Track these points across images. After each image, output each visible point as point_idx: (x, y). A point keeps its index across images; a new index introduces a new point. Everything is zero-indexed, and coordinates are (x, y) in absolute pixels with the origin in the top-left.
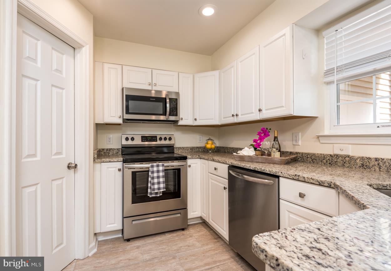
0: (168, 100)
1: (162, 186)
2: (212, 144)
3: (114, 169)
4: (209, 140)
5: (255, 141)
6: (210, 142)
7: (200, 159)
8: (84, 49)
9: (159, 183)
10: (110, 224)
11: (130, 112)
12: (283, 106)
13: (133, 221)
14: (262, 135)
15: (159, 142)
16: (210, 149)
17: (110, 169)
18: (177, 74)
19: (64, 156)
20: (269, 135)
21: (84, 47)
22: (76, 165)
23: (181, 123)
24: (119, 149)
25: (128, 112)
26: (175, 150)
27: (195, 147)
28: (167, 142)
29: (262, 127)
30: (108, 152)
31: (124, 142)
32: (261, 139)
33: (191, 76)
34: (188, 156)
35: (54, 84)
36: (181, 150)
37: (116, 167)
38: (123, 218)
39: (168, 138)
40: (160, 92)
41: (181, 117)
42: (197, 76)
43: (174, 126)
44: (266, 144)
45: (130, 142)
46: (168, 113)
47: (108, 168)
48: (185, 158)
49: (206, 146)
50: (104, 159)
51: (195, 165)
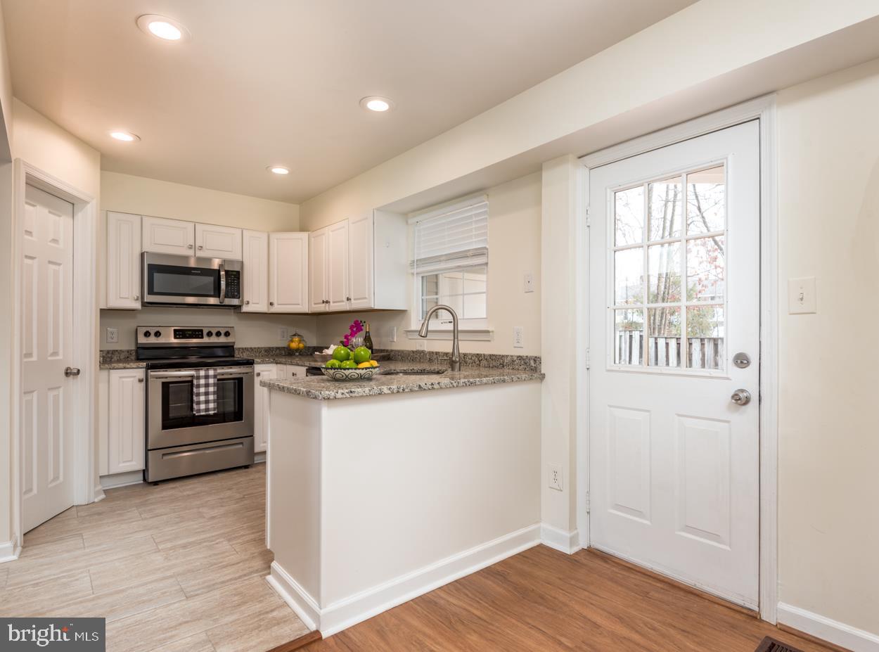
0: (223, 273)
1: (211, 405)
2: (300, 342)
3: (132, 379)
4: (295, 335)
5: (346, 337)
6: (296, 339)
7: (277, 363)
9: (207, 402)
10: (124, 462)
11: (155, 290)
12: (365, 298)
13: (164, 455)
14: (355, 329)
15: (206, 340)
16: (297, 350)
17: (124, 379)
18: (240, 231)
19: (60, 357)
20: (362, 330)
21: (88, 203)
22: (79, 370)
23: (245, 309)
24: (132, 350)
25: (151, 292)
26: (236, 352)
27: (273, 348)
28: (222, 339)
29: (355, 320)
30: (110, 355)
31: (142, 340)
32: (353, 334)
33: (265, 236)
34: (255, 360)
35: (51, 260)
36: (248, 353)
37: (135, 377)
38: (147, 451)
39: (223, 332)
40: (209, 260)
41: (245, 300)
42: (274, 236)
43: (234, 312)
44: (358, 340)
45: (152, 340)
46: (223, 293)
47: (120, 377)
48: (250, 363)
49: (289, 345)
50: (115, 365)
51: (267, 372)
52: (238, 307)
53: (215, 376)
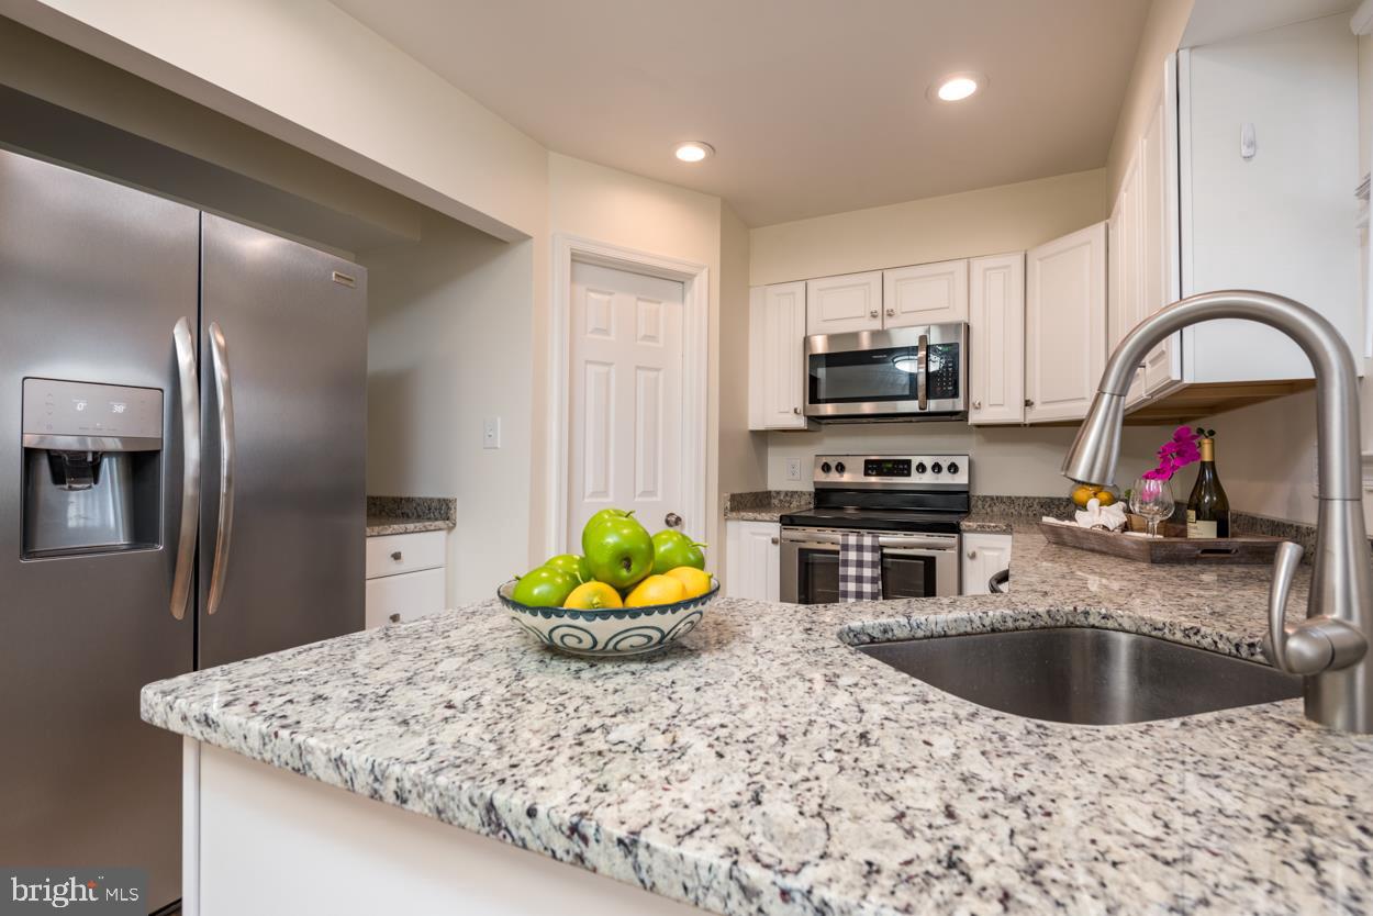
0: (922, 353)
3: (765, 538)
8: (696, 280)
11: (822, 396)
14: (1171, 456)
15: (918, 479)
17: (757, 537)
18: (963, 264)
19: (660, 498)
20: (1195, 457)
21: (695, 276)
22: (679, 519)
23: (976, 418)
25: (813, 399)
28: (942, 479)
30: (788, 499)
33: (1017, 261)
34: (965, 523)
35: (641, 365)
37: (769, 534)
41: (974, 401)
42: (1038, 253)
45: (833, 478)
46: (921, 391)
47: (753, 534)
51: (996, 554)
52: (962, 416)
53: (874, 549)
